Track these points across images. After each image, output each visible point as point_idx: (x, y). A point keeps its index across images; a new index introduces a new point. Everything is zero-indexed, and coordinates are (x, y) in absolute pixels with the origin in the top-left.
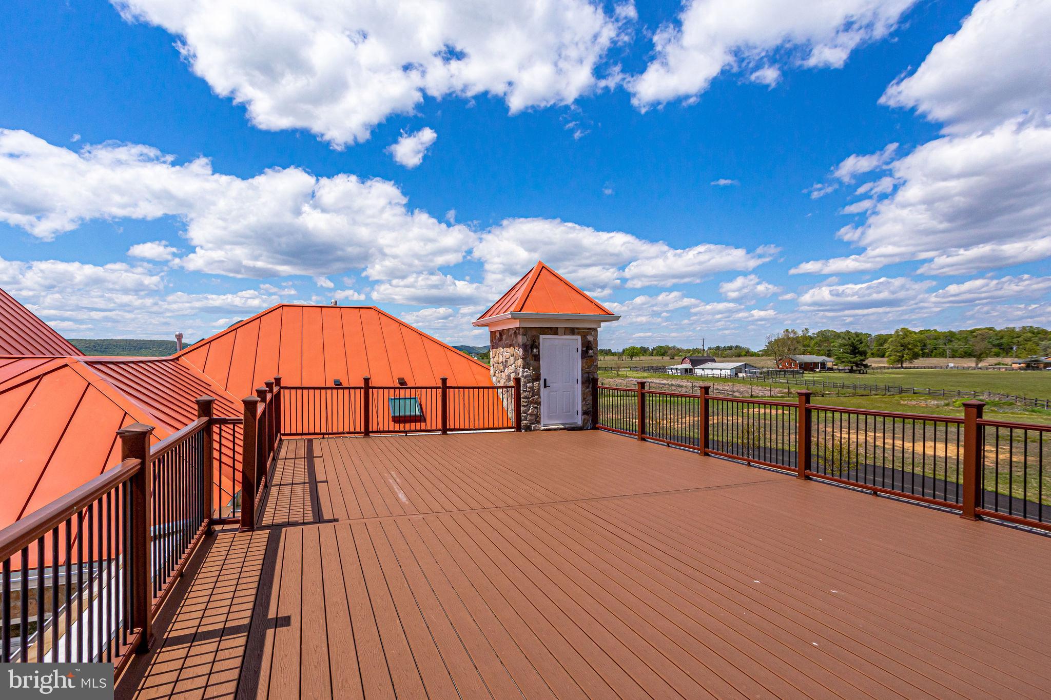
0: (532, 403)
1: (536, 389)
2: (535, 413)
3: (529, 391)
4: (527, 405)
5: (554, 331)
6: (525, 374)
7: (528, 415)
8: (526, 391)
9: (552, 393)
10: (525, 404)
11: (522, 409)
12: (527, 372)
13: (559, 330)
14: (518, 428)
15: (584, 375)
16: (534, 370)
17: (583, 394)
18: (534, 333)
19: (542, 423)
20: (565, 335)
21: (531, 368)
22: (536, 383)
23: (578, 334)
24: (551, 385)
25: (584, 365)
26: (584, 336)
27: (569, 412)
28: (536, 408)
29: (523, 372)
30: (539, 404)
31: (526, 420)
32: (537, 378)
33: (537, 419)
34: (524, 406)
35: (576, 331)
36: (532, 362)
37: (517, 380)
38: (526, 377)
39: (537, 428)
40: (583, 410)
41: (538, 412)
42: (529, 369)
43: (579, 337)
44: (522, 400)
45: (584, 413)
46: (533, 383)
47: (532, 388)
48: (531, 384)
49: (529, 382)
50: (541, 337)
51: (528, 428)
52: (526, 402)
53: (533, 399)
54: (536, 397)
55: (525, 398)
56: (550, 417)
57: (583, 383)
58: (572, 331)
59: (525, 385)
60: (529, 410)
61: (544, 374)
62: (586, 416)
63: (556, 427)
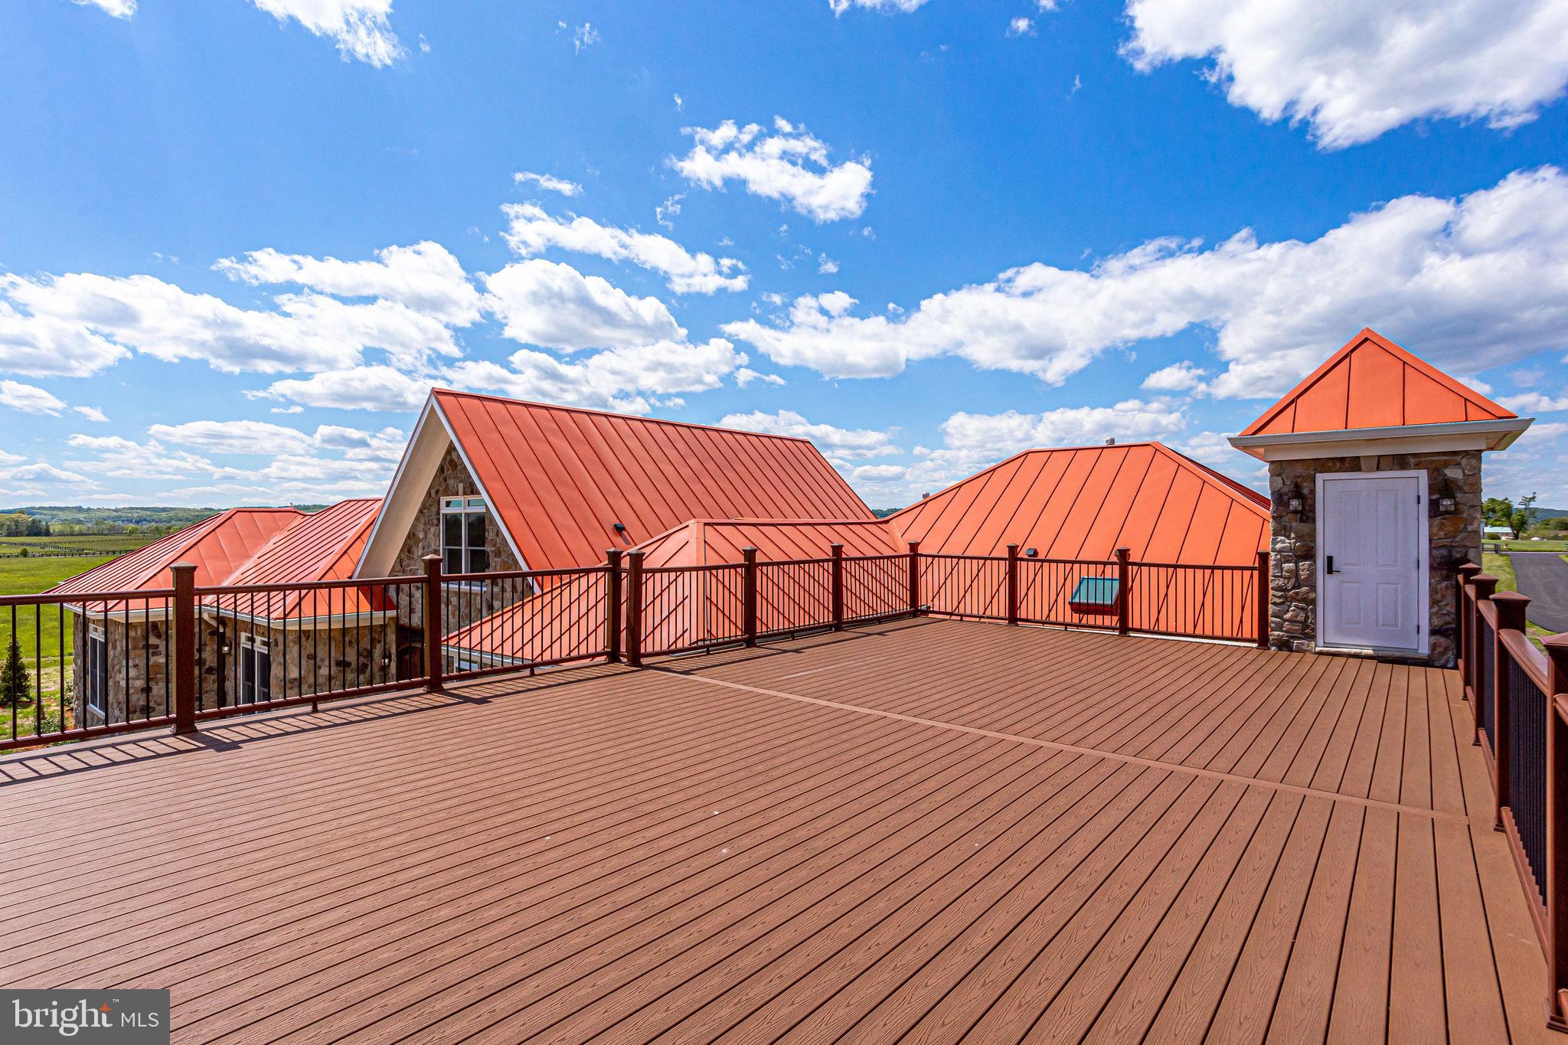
0: (1293, 599)
1: (1303, 574)
2: (1301, 617)
3: (1289, 578)
4: (1281, 604)
5: (1353, 464)
6: (1279, 546)
7: (1285, 620)
8: (1281, 577)
9: (1346, 585)
10: (1278, 601)
11: (1271, 608)
12: (1283, 542)
13: (1361, 460)
14: (1263, 641)
15: (1435, 552)
16: (1299, 538)
17: (1433, 591)
18: (1300, 470)
19: (1320, 641)
20: (1378, 469)
21: (1293, 535)
22: (1304, 565)
23: (1418, 466)
24: (1343, 568)
25: (1435, 530)
26: (1436, 469)
27: (1396, 625)
28: (1303, 609)
29: (1275, 542)
30: (1313, 602)
31: (1281, 631)
32: (1309, 554)
33: (1307, 631)
34: (1274, 604)
35: (1412, 461)
36: (1294, 524)
37: (1264, 557)
38: (1280, 551)
39: (1304, 648)
40: (1431, 623)
41: (1307, 617)
42: (1288, 537)
43: (1423, 475)
44: (1271, 592)
45: (1434, 632)
46: (1296, 563)
47: (1296, 573)
48: (1291, 565)
49: (1288, 562)
50: (1320, 478)
51: (1284, 645)
52: (1279, 597)
53: (1297, 594)
54: (1304, 589)
55: (1278, 589)
56: (1340, 630)
57: (1432, 568)
58: (1401, 462)
59: (1279, 565)
60: (1288, 611)
61: (1324, 545)
62: (1442, 640)
63: (1353, 651)
